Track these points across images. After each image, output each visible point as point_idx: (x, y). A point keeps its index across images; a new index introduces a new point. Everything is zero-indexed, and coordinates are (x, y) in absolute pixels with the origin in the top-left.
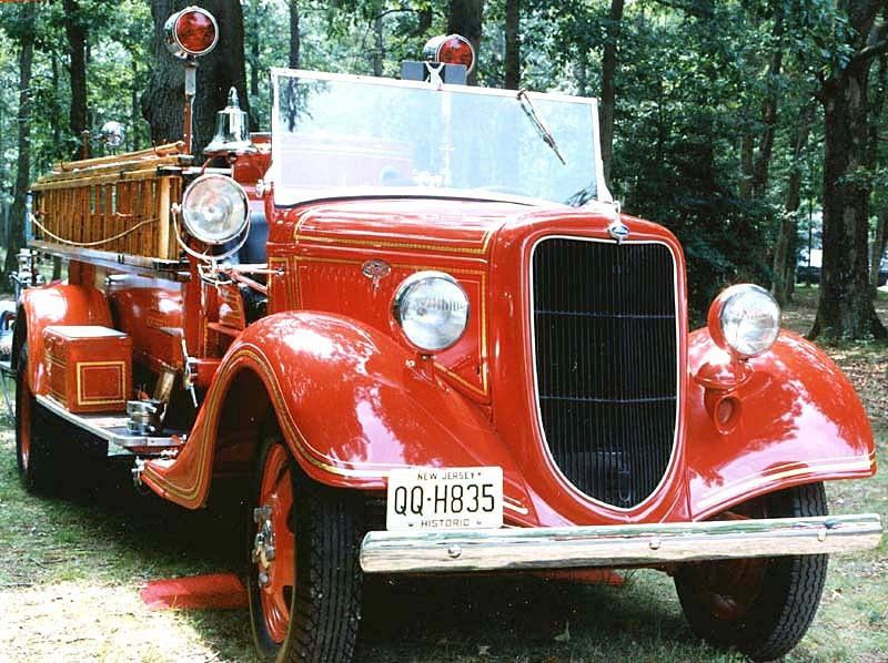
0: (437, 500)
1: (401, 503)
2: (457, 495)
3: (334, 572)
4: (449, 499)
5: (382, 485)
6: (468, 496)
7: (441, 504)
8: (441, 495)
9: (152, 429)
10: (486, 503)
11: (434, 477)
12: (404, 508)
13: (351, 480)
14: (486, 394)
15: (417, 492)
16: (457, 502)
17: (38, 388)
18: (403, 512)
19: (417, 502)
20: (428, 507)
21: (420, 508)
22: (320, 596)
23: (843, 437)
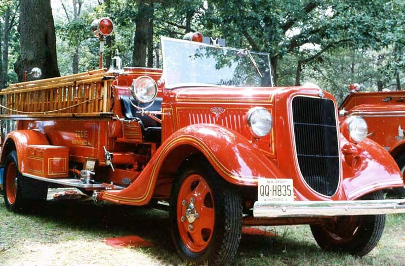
0: (273, 191)
1: (262, 192)
2: (279, 189)
3: (234, 220)
4: (277, 191)
5: (255, 185)
6: (283, 189)
7: (275, 192)
8: (275, 189)
9: (93, 181)
10: (288, 192)
11: (272, 182)
12: (263, 193)
13: (242, 182)
14: (273, 154)
15: (267, 187)
16: (279, 192)
17: (22, 170)
18: (268, 195)
19: (267, 192)
20: (271, 193)
21: (268, 194)
22: (229, 229)
23: (387, 170)
